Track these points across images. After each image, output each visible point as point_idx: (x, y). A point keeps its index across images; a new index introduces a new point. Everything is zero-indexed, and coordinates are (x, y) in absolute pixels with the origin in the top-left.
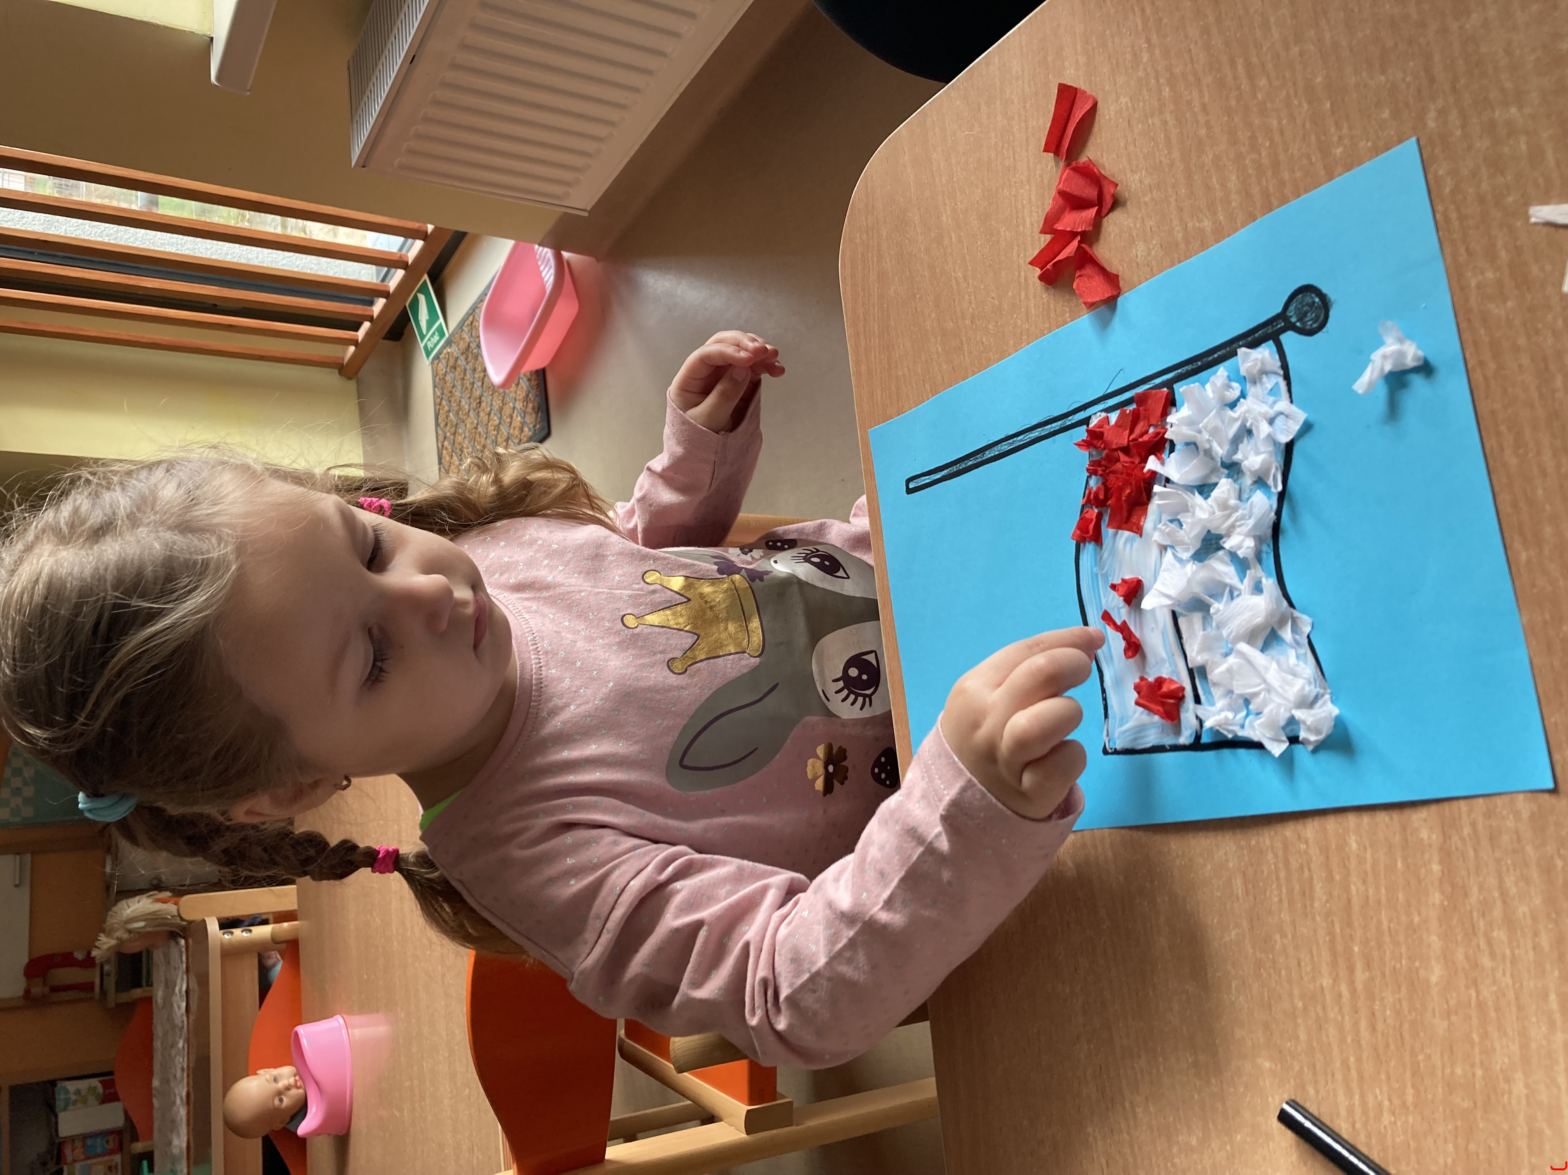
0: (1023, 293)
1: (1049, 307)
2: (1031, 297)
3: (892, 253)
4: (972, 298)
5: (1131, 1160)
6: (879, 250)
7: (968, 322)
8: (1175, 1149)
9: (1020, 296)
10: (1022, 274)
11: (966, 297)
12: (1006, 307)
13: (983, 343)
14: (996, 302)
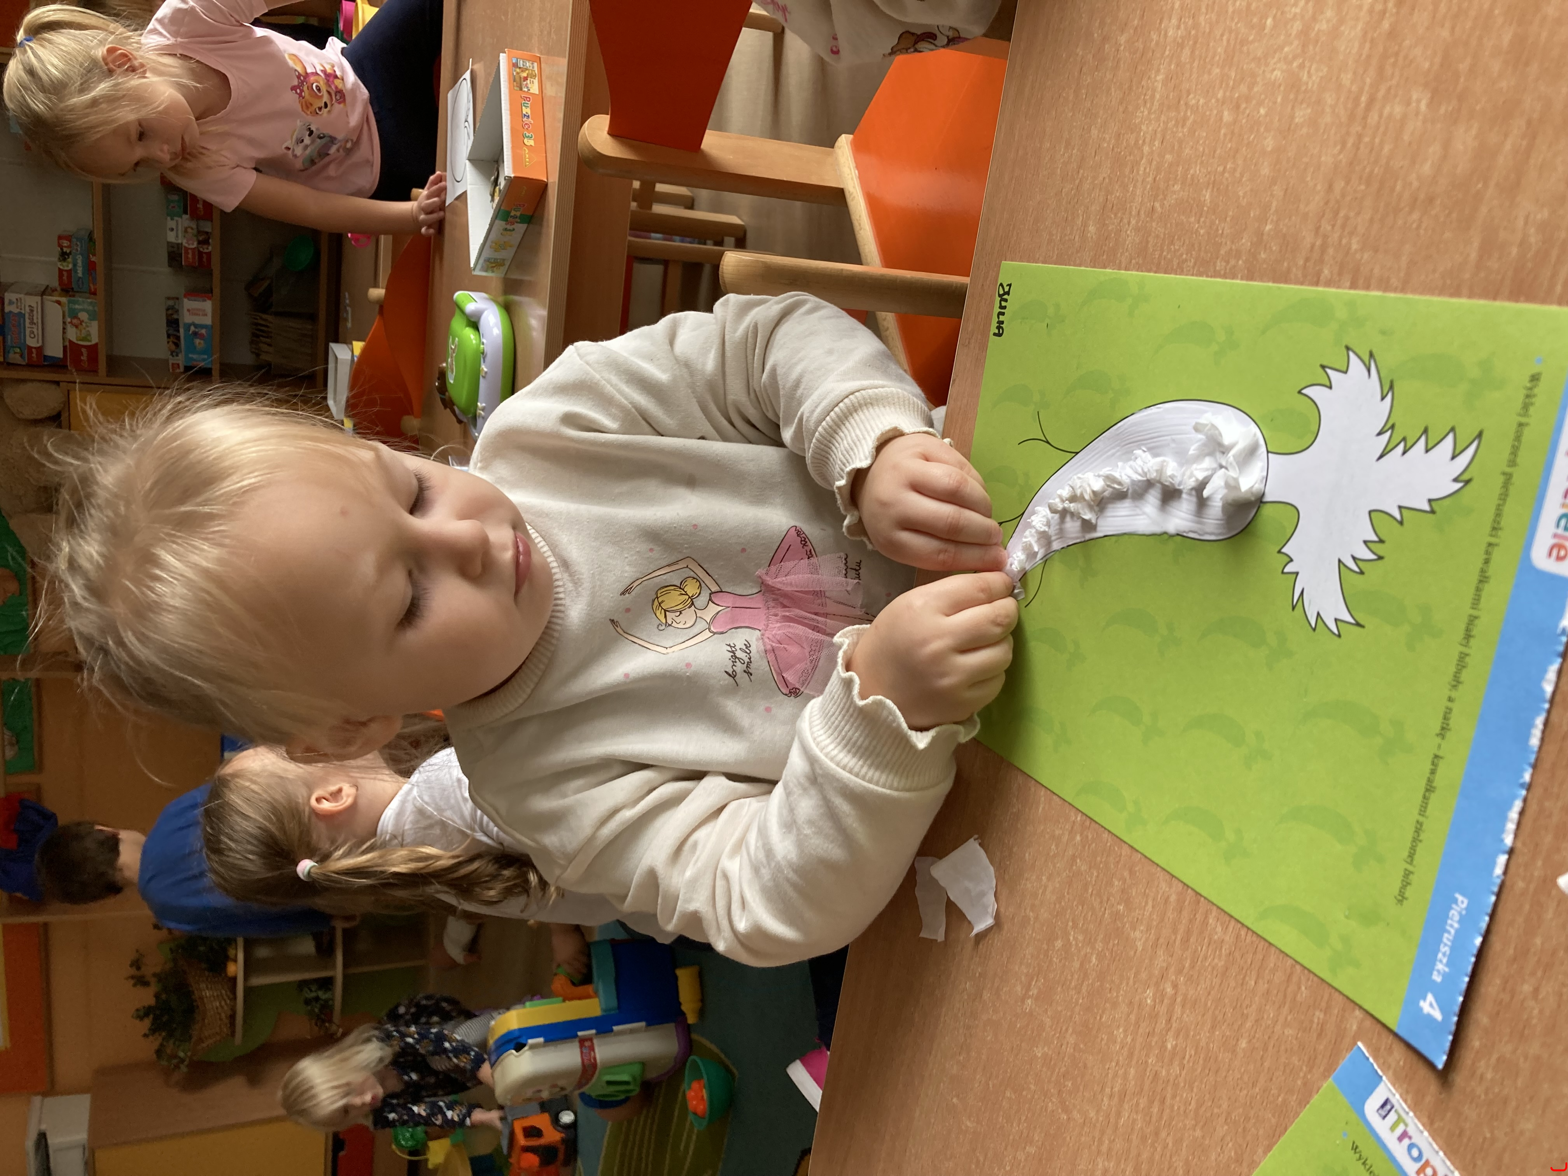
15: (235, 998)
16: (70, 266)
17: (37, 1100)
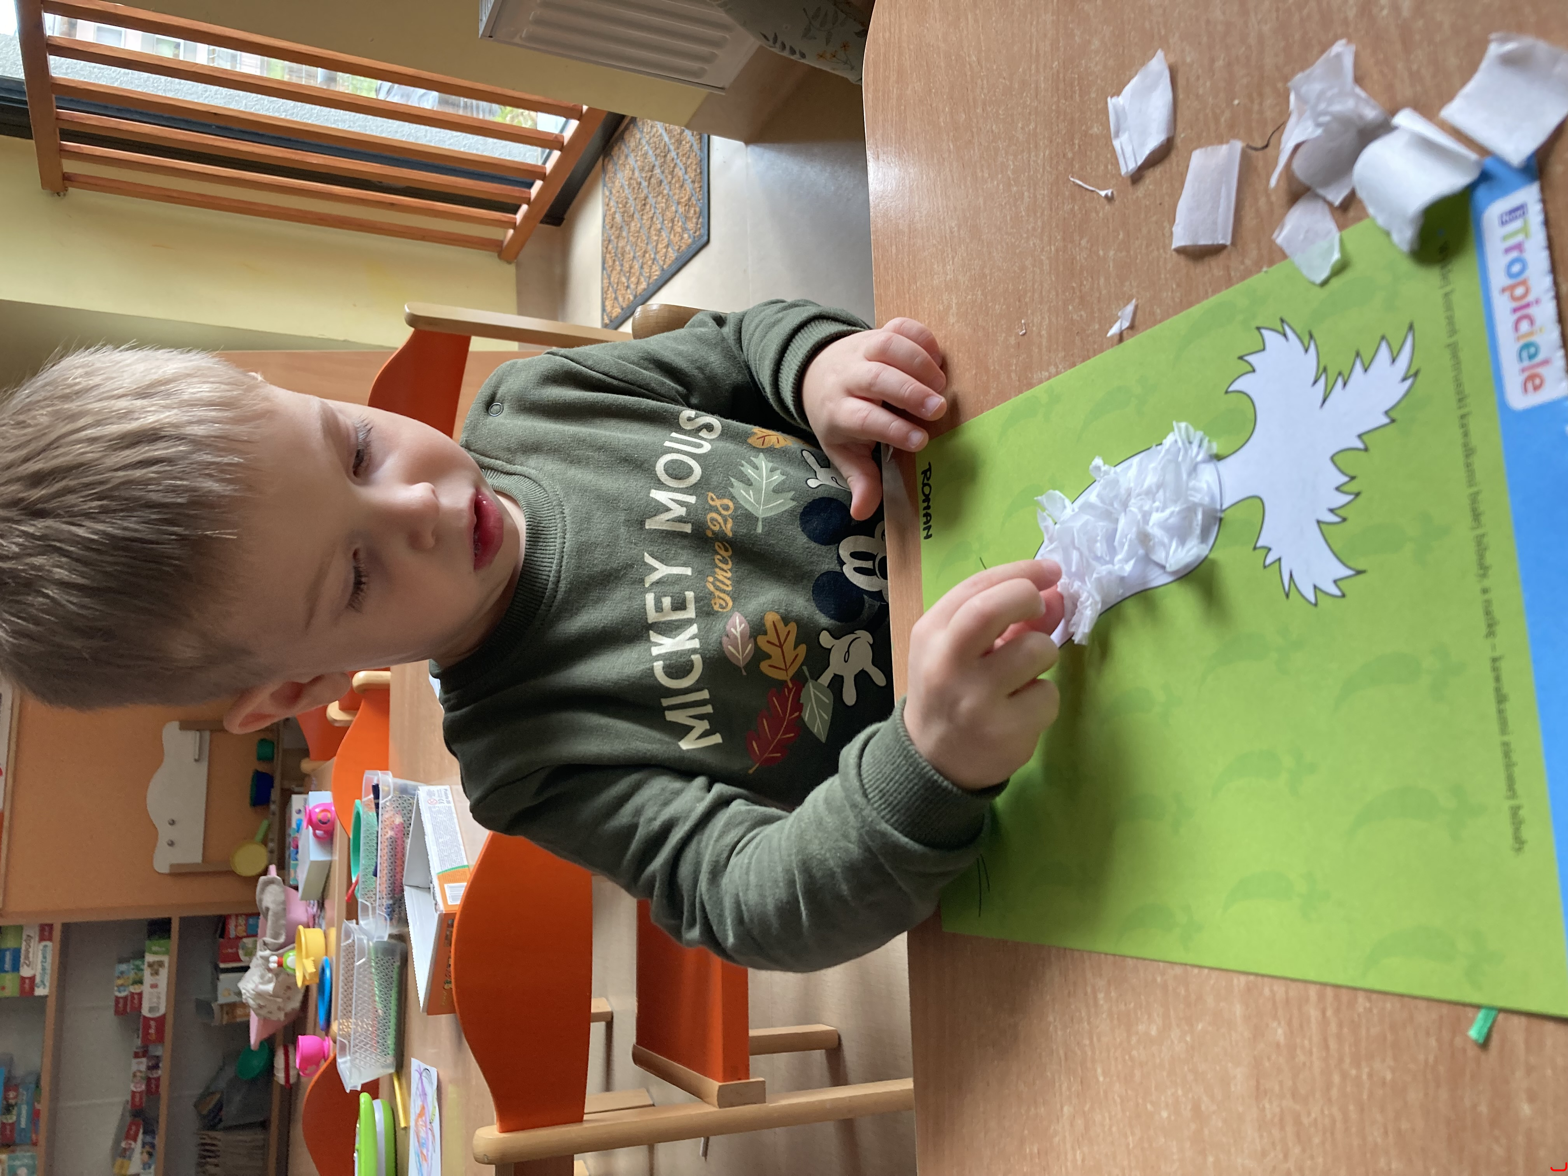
0: (1033, 67)
1: (1058, 77)
2: (1041, 70)
3: (912, 47)
4: (985, 82)
5: (1089, 1053)
6: (900, 47)
7: (979, 111)
8: (1134, 1040)
9: (1030, 70)
10: (1034, 45)
11: (979, 81)
12: (1016, 86)
13: (992, 131)
14: (1008, 83)
16: (14, 1118)
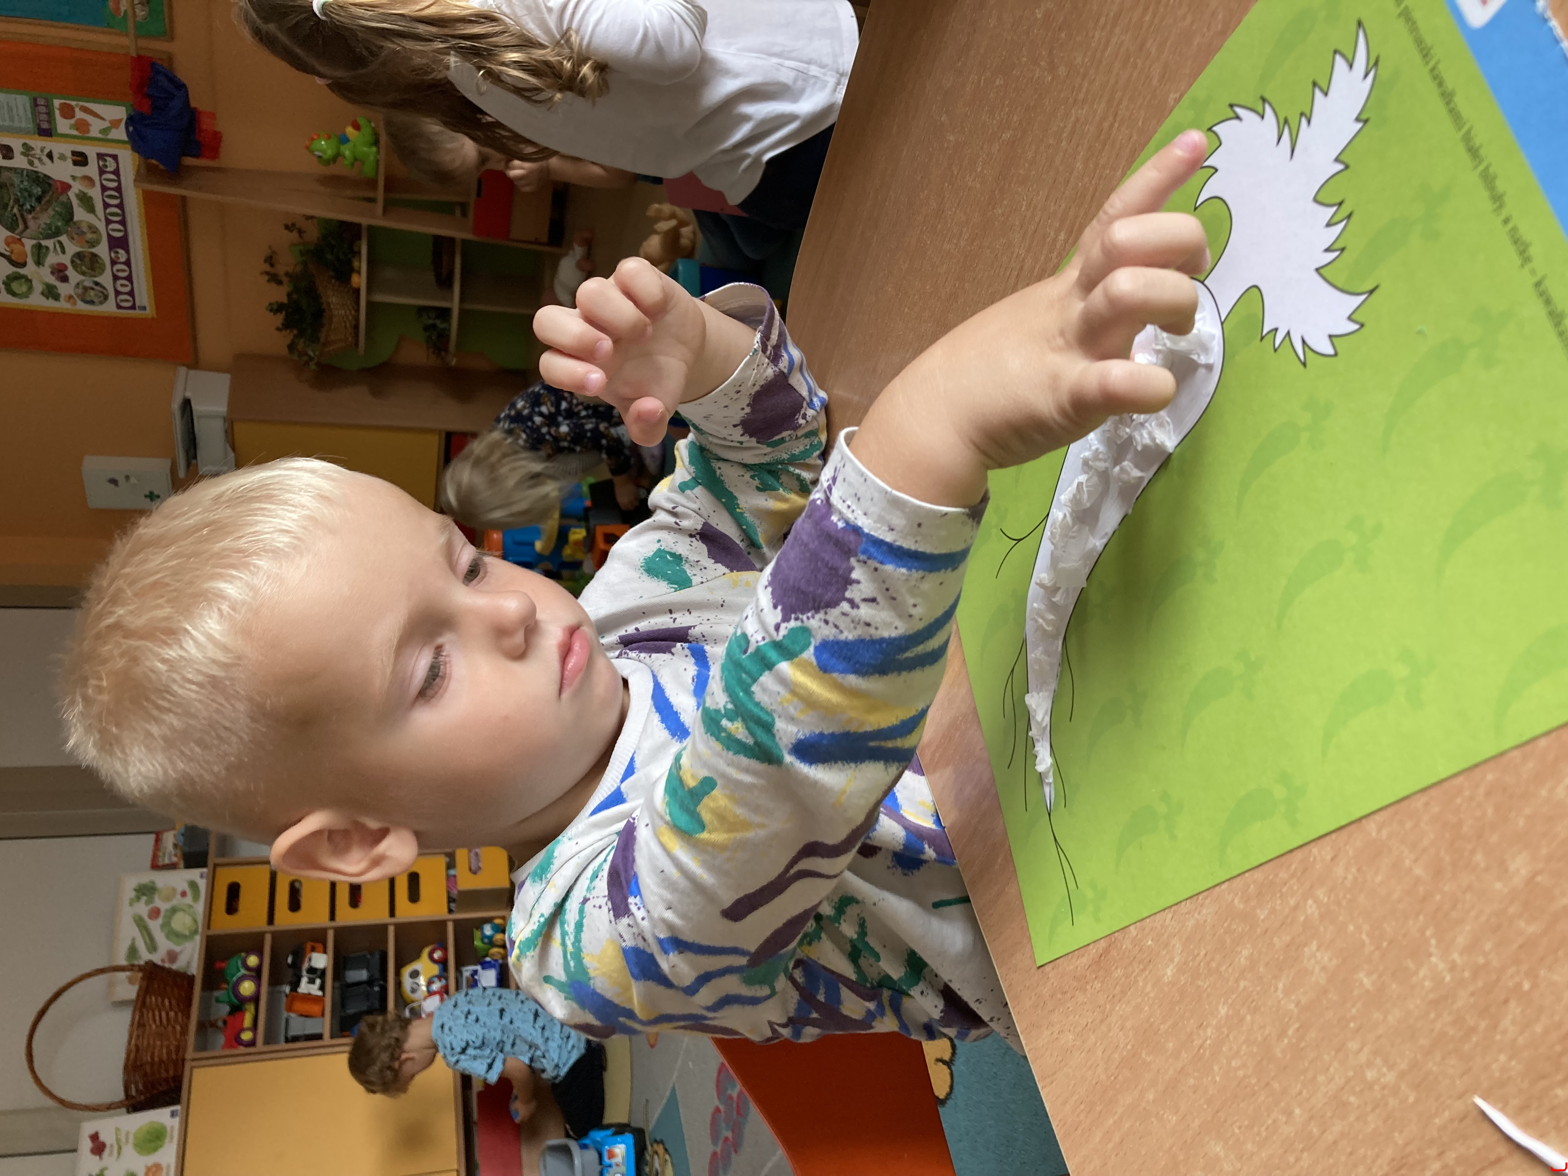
15: (358, 310)
17: (183, 370)
